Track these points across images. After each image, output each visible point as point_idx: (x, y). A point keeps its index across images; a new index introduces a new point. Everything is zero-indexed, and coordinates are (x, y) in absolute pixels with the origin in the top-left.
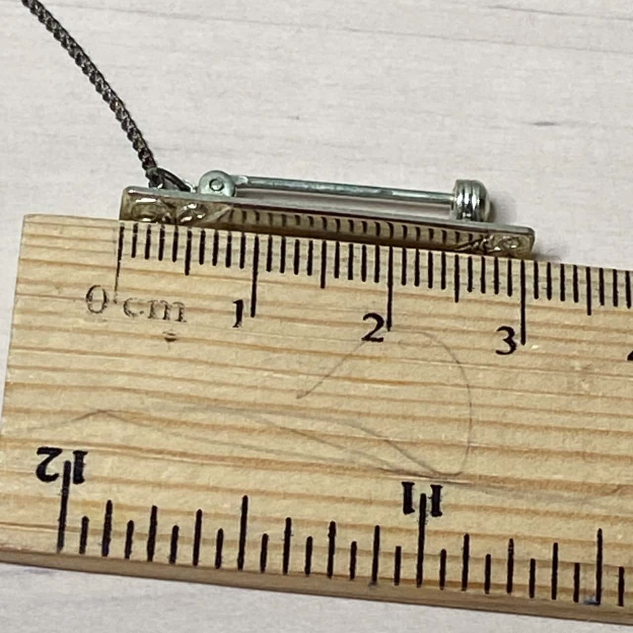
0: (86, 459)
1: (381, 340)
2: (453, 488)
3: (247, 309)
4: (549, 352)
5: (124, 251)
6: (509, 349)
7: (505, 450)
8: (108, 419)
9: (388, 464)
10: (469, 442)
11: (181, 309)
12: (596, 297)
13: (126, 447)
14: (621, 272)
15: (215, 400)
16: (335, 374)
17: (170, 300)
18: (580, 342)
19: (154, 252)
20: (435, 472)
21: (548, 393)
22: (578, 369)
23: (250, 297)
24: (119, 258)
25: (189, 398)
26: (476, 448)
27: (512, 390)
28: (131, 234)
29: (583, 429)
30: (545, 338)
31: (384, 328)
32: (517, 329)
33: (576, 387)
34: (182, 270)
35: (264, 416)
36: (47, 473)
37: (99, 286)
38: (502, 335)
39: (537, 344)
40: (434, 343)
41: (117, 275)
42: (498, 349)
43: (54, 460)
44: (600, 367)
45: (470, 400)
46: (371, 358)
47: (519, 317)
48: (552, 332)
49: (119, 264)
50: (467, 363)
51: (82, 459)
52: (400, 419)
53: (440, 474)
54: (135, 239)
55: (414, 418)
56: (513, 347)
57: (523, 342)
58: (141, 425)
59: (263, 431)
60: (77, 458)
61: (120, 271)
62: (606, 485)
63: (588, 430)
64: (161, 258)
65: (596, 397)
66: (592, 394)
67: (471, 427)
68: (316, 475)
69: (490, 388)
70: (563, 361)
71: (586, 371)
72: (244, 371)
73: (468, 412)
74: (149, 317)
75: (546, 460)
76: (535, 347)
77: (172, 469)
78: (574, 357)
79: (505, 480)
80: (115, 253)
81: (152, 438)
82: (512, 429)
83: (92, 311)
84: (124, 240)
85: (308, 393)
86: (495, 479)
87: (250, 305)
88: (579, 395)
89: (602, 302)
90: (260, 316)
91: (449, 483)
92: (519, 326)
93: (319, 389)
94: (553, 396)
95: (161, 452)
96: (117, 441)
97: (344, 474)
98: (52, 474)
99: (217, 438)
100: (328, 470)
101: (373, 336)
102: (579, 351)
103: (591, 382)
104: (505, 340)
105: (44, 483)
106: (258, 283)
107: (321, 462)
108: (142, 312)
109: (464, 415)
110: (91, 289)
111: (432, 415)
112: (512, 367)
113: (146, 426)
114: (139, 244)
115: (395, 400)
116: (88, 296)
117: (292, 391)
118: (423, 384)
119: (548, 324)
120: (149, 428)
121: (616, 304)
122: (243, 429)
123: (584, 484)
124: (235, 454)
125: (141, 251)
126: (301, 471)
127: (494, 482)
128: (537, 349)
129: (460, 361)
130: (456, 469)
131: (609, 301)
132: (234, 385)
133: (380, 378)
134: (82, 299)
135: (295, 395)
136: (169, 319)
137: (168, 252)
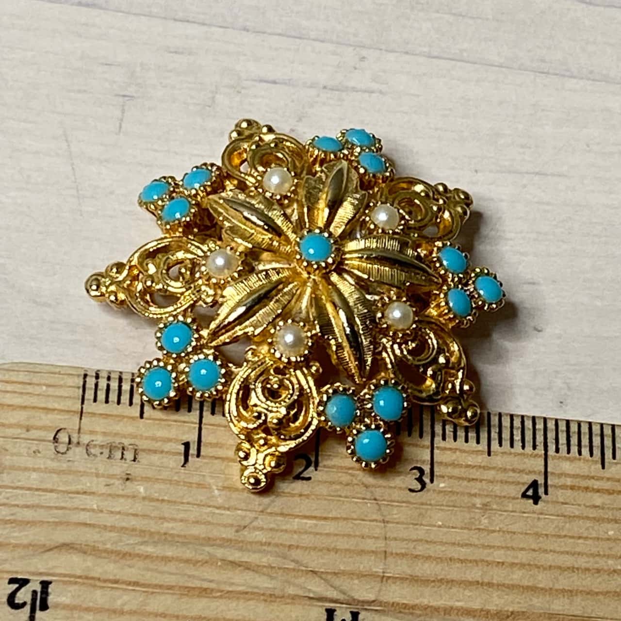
0: (51, 589)
1: (309, 479)
2: (368, 614)
3: (193, 450)
4: (455, 489)
5: (86, 396)
6: (419, 487)
7: (414, 580)
8: (71, 551)
9: (314, 592)
10: (384, 572)
11: (136, 450)
12: (495, 439)
13: (87, 578)
14: (518, 416)
15: (165, 534)
16: (269, 511)
17: (126, 442)
18: (481, 481)
19: (113, 397)
20: (354, 600)
21: (453, 527)
22: (478, 506)
23: (196, 439)
24: (83, 403)
25: (143, 532)
26: (389, 577)
27: (421, 525)
28: (94, 380)
29: (482, 561)
30: (451, 477)
31: (312, 468)
32: (427, 468)
33: (477, 523)
34: (138, 414)
35: (207, 549)
36: (16, 601)
37: (65, 429)
38: (414, 474)
39: (444, 482)
40: (355, 482)
41: (81, 419)
42: (410, 487)
43: (23, 590)
44: (497, 504)
45: (386, 534)
46: (301, 495)
47: (428, 458)
48: (456, 472)
49: (82, 408)
50: (384, 500)
51: (47, 588)
52: (325, 551)
53: (359, 601)
54: (96, 385)
55: (336, 551)
56: (423, 485)
57: (432, 481)
58: (100, 557)
59: (206, 562)
60: (43, 588)
61: (83, 415)
62: (501, 611)
63: (487, 561)
64: (119, 402)
65: (494, 531)
66: (490, 528)
67: (385, 558)
68: (251, 602)
69: (403, 523)
70: (466, 499)
71: (485, 507)
72: (190, 507)
73: (383, 545)
74: (108, 458)
75: (450, 588)
76: (442, 485)
77: (126, 598)
78: (475, 495)
79: (414, 607)
80: (79, 399)
81: (109, 569)
82: (422, 561)
83: (58, 452)
84: (87, 386)
85: (245, 527)
86: (405, 606)
87: (196, 447)
88: (479, 529)
89: (501, 445)
90: (204, 457)
91: (366, 609)
92: (429, 466)
93: (255, 524)
94: (457, 530)
95: (116, 582)
96: (79, 572)
97: (275, 602)
98: (21, 602)
99: (166, 569)
100: (262, 597)
101: (302, 476)
102: (480, 490)
103: (489, 518)
104: (416, 479)
105: (13, 611)
106: (203, 426)
107: (256, 590)
108: (102, 453)
109: (380, 547)
110: (58, 431)
111: (352, 548)
112: (422, 504)
113: (105, 558)
114: (100, 390)
115: (321, 534)
116: (55, 438)
117: (232, 525)
118: (345, 519)
119: (453, 465)
120: (107, 560)
121: (512, 446)
122: (187, 561)
123: (482, 610)
124: (181, 584)
125: (101, 396)
126: (238, 598)
127: (405, 608)
128: (443, 488)
129: (378, 498)
130: (371, 597)
131: (506, 443)
132: (181, 521)
133: (308, 514)
134: (49, 441)
135: (234, 529)
136: (125, 460)
137: (125, 398)
